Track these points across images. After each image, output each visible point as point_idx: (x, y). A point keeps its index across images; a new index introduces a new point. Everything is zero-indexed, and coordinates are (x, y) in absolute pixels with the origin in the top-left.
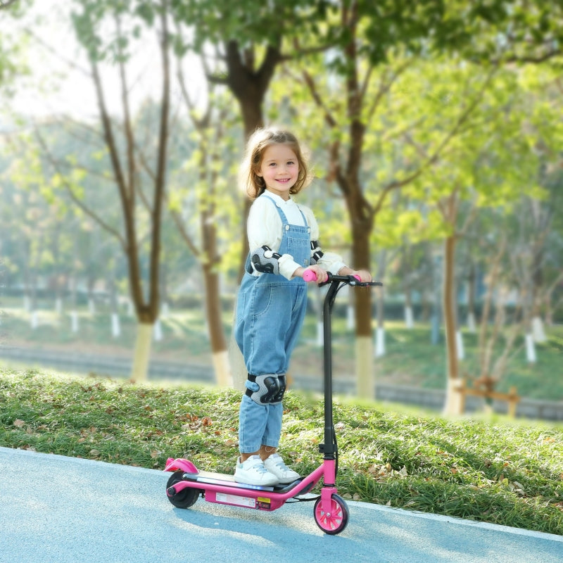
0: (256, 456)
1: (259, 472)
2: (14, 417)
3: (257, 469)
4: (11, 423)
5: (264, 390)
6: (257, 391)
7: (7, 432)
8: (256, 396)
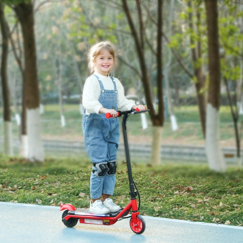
0: (98, 200)
1: (100, 208)
2: (79, 191)
3: (99, 207)
4: (78, 195)
5: (100, 170)
6: (96, 171)
7: (76, 200)
8: (96, 173)
